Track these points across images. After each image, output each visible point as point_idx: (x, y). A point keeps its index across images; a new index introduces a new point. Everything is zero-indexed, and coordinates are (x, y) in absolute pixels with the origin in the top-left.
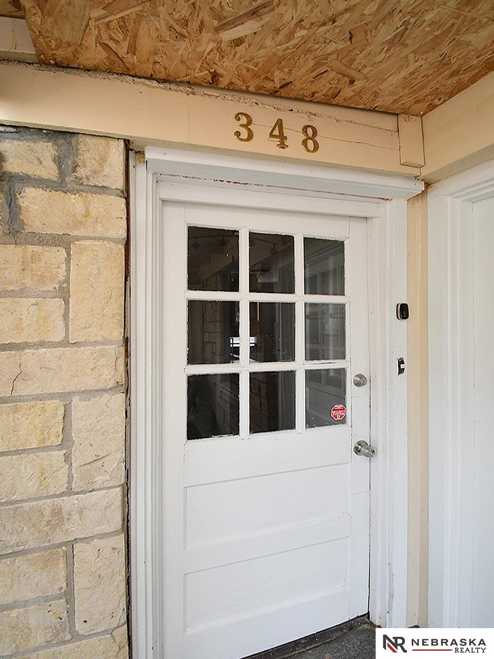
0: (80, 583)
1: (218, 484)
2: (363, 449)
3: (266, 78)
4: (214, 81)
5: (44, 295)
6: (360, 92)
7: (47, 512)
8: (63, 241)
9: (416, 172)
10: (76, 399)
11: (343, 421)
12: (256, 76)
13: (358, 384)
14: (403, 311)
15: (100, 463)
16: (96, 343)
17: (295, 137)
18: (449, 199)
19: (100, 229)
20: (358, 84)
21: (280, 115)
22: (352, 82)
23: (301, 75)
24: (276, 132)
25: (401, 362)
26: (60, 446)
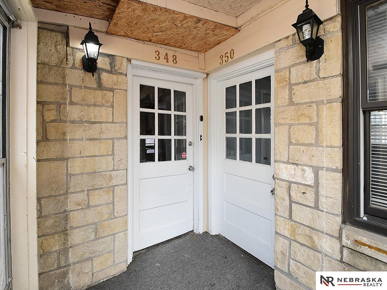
0: (116, 199)
1: (149, 179)
2: (191, 169)
3: (163, 42)
4: (150, 41)
5: (108, 107)
6: (187, 47)
7: (108, 176)
8: (112, 90)
9: (203, 71)
10: (115, 140)
11: (185, 159)
12: (161, 41)
13: (190, 145)
14: (202, 118)
15: (121, 161)
16: (120, 123)
17: (171, 59)
18: (213, 80)
19: (121, 86)
20: (186, 45)
21: (167, 51)
22: (185, 44)
23: (172, 42)
24: (166, 57)
25: (201, 136)
26: (111, 155)
